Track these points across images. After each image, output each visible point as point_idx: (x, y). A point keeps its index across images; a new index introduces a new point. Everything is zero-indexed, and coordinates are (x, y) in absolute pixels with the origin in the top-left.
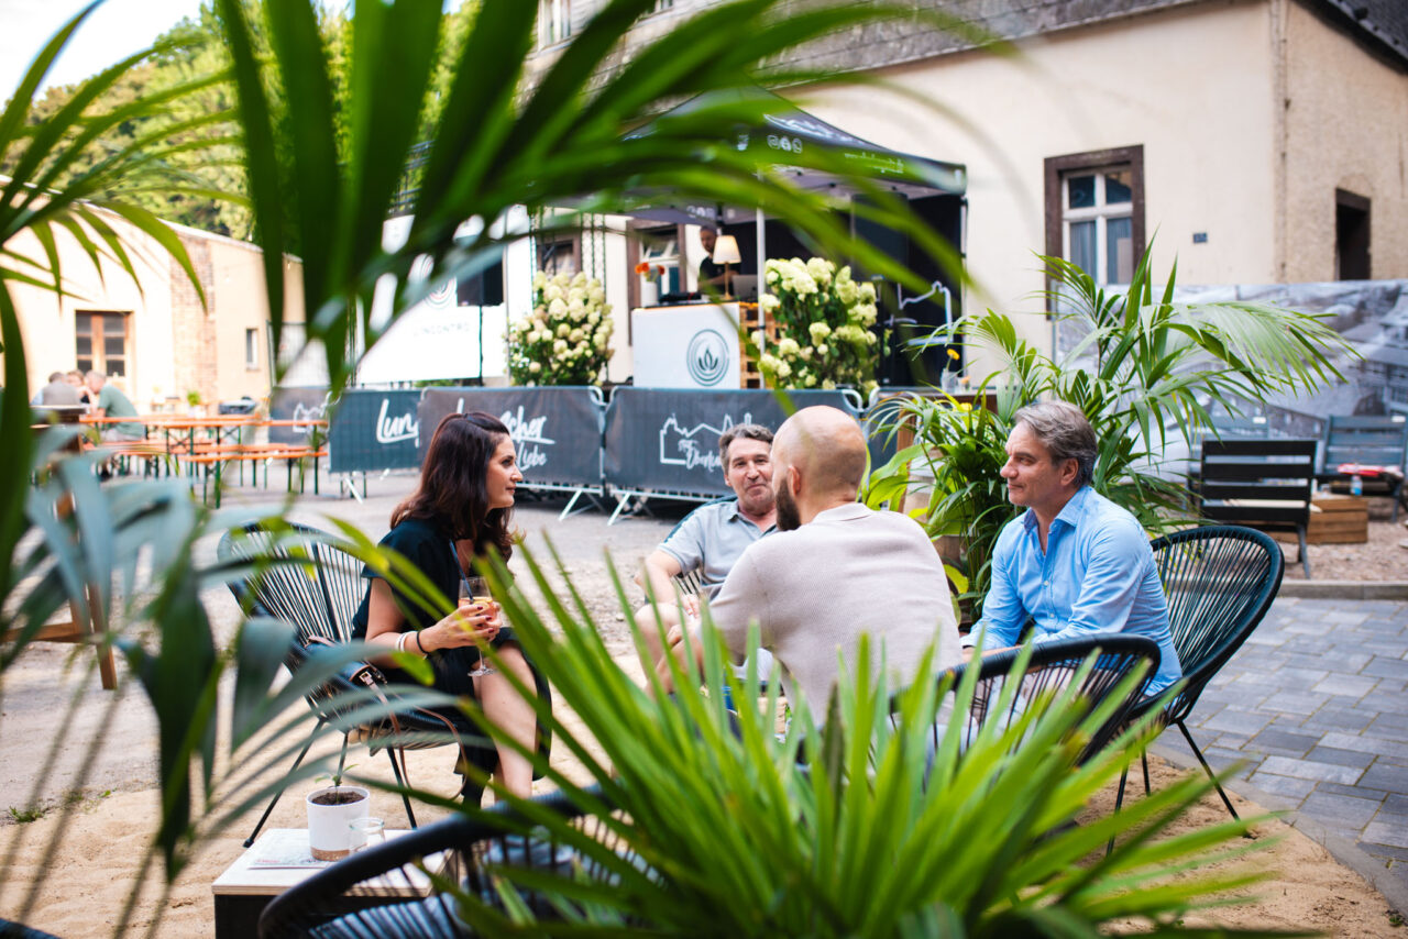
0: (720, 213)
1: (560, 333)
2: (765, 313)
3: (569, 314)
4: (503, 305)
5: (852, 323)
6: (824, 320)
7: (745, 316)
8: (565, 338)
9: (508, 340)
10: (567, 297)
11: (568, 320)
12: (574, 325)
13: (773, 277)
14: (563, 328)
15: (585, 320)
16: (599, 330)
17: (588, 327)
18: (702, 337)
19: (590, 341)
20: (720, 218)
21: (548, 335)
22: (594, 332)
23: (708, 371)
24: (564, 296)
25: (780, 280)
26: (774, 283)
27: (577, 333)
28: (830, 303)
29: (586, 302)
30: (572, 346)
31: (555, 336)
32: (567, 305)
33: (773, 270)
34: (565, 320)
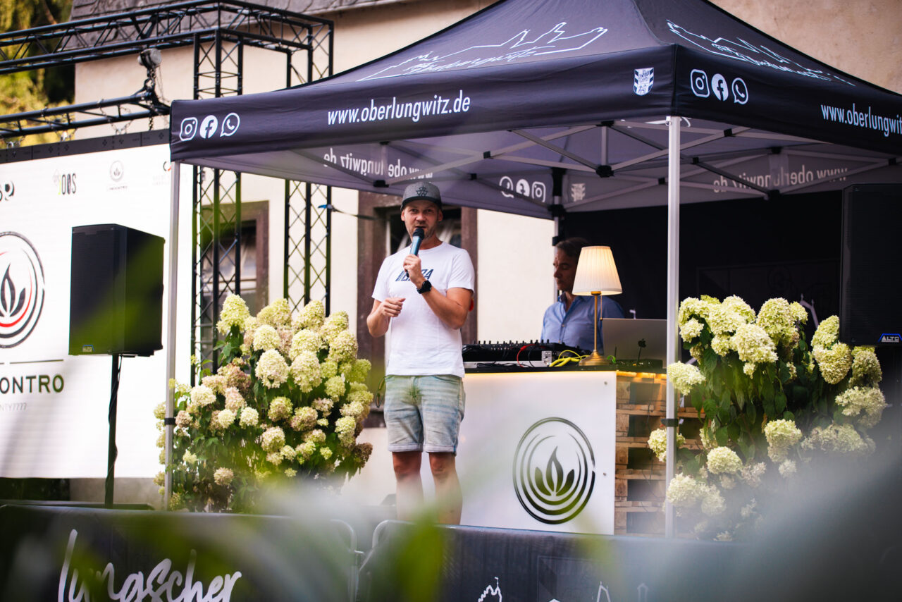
0: (557, 190)
1: (272, 413)
2: (678, 395)
3: (291, 378)
4: (160, 356)
5: (843, 421)
6: (788, 413)
7: (627, 395)
8: (282, 422)
9: (171, 422)
10: (288, 345)
11: (289, 389)
12: (300, 399)
13: (693, 328)
14: (279, 404)
15: (319, 392)
16: (346, 409)
17: (326, 404)
18: (541, 431)
19: (330, 430)
20: (557, 200)
21: (250, 416)
22: (335, 414)
23: (553, 497)
24: (281, 344)
25: (706, 336)
26: (695, 340)
27: (305, 413)
28: (797, 381)
29: (323, 354)
30: (294, 437)
31: (263, 417)
32: (289, 362)
33: (693, 316)
34: (283, 390)
